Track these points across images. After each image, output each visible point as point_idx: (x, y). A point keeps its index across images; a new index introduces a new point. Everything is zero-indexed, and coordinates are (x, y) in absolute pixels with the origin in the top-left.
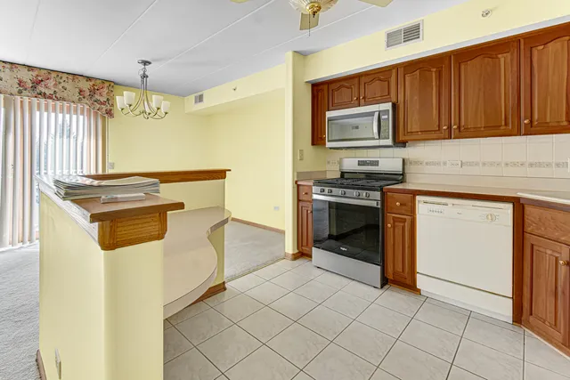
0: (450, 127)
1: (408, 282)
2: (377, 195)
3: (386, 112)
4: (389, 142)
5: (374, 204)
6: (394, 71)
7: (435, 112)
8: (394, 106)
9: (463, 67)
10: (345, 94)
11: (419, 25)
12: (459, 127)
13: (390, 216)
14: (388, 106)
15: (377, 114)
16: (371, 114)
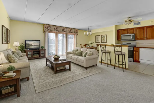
0: (145, 38)
1: (138, 61)
2: (133, 48)
3: (133, 35)
4: (134, 40)
5: (132, 49)
6: (135, 29)
7: (142, 35)
8: (135, 34)
9: (147, 29)
10: (125, 32)
11: (140, 23)
12: (147, 38)
13: (135, 51)
14: (134, 34)
15: (132, 36)
16: (131, 35)
